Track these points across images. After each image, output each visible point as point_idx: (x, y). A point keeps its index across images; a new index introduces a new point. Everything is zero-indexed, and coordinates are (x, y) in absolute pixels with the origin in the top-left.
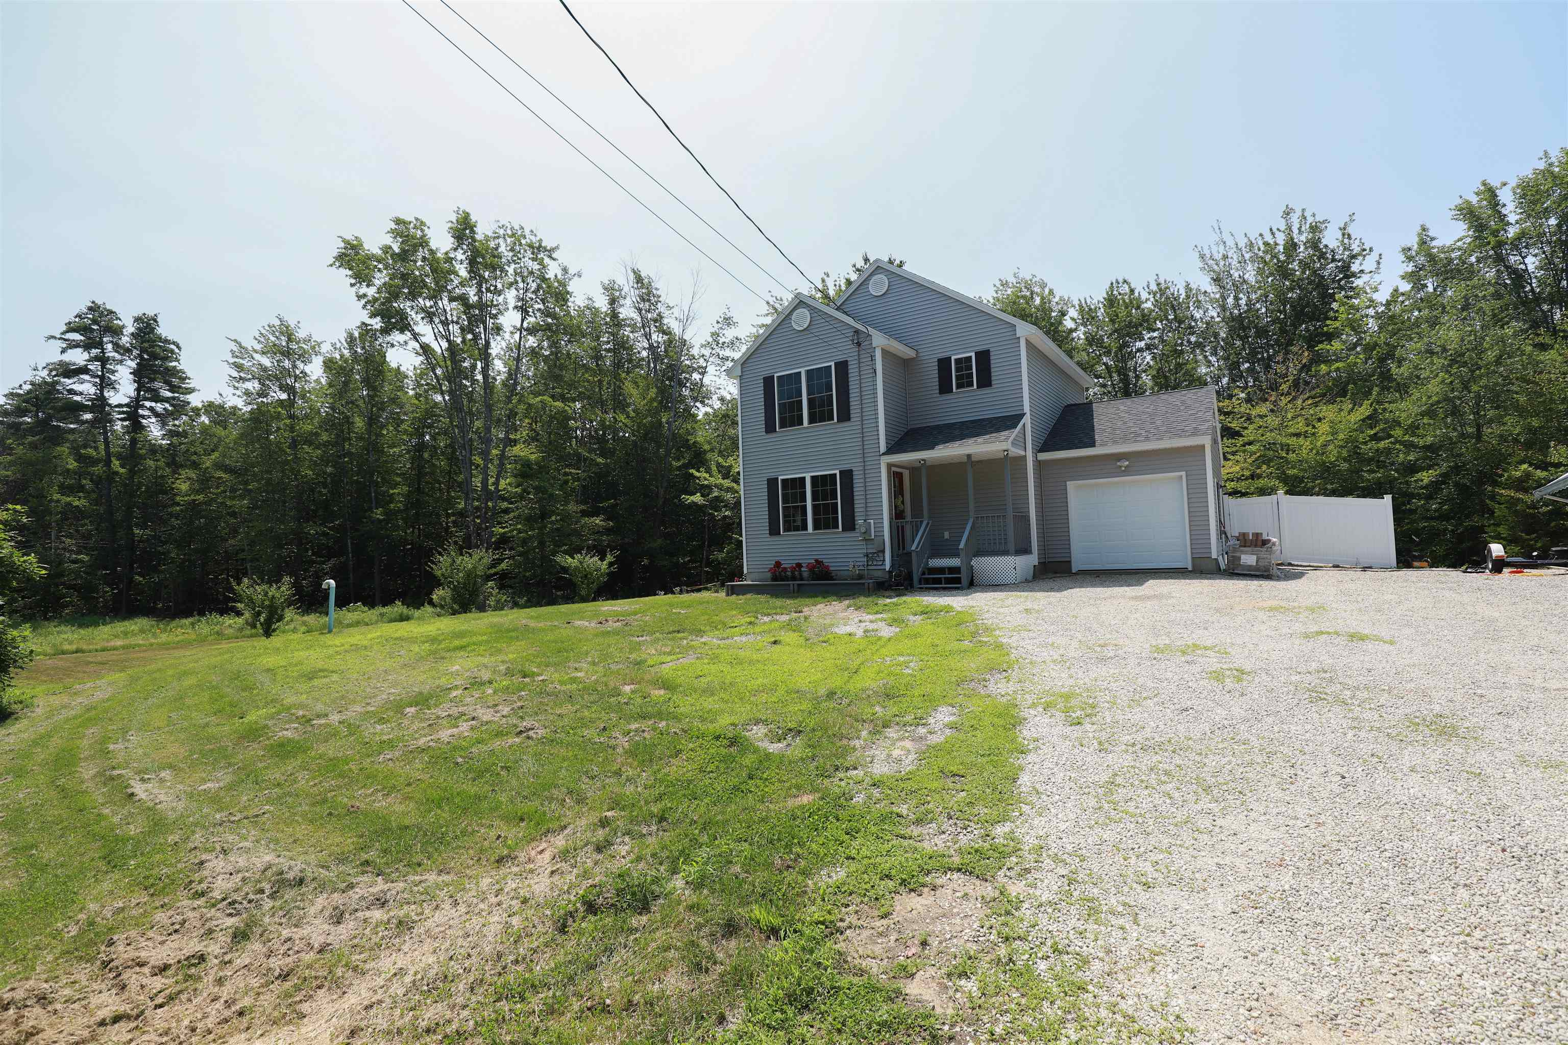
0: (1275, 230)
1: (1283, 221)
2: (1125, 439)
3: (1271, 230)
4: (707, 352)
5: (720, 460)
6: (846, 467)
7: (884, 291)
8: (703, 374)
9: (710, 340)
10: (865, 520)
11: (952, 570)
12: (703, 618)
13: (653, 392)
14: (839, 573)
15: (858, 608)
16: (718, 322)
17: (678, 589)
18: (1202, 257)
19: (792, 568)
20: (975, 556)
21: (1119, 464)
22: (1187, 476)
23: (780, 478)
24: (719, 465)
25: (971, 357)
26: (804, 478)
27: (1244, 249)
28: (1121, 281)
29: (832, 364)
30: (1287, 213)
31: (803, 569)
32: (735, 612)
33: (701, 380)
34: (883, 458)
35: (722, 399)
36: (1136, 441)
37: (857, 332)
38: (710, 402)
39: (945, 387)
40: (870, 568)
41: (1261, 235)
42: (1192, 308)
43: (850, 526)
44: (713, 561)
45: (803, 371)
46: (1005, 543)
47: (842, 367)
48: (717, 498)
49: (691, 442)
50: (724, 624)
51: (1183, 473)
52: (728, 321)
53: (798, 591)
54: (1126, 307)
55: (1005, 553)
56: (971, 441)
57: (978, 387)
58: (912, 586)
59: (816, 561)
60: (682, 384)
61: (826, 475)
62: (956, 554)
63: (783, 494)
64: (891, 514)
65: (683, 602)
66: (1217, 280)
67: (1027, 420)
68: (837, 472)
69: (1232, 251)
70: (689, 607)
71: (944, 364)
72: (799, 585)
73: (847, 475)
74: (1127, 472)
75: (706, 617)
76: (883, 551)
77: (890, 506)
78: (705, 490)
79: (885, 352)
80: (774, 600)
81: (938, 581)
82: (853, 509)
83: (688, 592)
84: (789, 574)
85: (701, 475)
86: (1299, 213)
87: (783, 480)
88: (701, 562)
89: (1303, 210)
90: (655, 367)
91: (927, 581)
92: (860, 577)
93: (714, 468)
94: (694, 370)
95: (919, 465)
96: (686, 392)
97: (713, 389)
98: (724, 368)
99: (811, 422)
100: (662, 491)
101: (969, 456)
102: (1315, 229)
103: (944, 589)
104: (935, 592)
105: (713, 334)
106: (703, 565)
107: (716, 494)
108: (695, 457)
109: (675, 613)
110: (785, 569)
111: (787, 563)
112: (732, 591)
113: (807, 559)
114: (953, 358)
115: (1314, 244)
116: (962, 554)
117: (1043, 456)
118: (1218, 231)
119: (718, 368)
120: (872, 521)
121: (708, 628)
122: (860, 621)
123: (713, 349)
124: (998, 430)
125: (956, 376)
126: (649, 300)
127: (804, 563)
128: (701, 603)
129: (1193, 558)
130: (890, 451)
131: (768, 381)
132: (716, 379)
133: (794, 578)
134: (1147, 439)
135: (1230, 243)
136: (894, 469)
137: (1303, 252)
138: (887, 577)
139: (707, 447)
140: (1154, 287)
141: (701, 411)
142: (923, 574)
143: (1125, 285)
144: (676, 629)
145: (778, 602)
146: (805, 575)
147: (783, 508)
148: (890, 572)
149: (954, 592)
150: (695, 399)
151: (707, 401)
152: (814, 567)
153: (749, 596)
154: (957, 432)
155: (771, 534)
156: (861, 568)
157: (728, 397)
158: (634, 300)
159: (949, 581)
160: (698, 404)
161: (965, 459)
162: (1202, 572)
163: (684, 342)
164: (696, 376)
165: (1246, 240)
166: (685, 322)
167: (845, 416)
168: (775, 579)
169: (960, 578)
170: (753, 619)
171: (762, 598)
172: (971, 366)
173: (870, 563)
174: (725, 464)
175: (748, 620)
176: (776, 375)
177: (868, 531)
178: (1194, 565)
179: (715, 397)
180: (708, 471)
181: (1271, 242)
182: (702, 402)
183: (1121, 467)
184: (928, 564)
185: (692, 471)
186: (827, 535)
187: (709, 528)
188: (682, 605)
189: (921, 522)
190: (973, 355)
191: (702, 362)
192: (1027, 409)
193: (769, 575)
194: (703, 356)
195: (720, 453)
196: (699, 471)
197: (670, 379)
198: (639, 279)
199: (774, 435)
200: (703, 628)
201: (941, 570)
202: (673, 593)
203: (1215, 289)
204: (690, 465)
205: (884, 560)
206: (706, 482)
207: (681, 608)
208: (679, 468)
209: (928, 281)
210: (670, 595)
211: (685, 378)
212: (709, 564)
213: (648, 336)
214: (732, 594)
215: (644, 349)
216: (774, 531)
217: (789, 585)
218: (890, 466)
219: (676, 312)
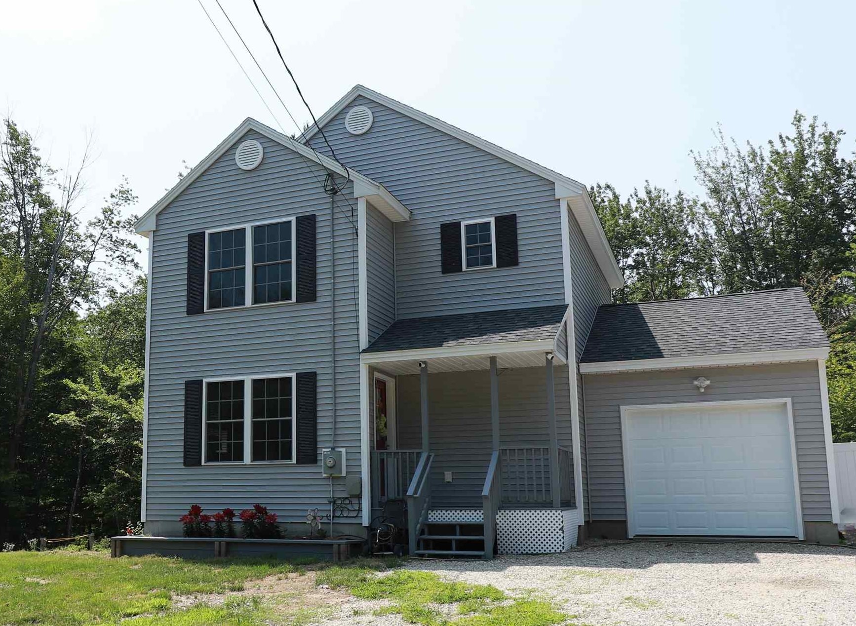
0: (784, 137)
1: (794, 128)
2: (704, 348)
3: (781, 137)
4: (96, 232)
5: (106, 368)
6: (307, 368)
7: (366, 129)
8: (90, 260)
9: (102, 217)
10: (333, 449)
11: (466, 528)
12: (77, 595)
13: (20, 277)
14: (289, 527)
15: (335, 586)
16: (112, 196)
17: (35, 541)
18: (698, 164)
19: (218, 516)
20: (500, 509)
21: (696, 383)
22: (793, 404)
23: (206, 380)
24: (104, 377)
25: (488, 223)
26: (242, 383)
27: (747, 158)
28: (603, 185)
29: (293, 219)
30: (798, 119)
31: (234, 519)
32: (129, 587)
33: (86, 268)
34: (363, 356)
35: (112, 293)
36: (721, 352)
37: (331, 175)
38: (95, 298)
39: (450, 264)
40: (337, 521)
41: (770, 142)
42: (686, 223)
43: (309, 456)
44: (86, 505)
45: (248, 227)
46: (548, 491)
47: (307, 224)
48: (97, 421)
49: (67, 345)
50: (115, 609)
51: (788, 400)
52: (125, 195)
53: (227, 553)
54: (614, 216)
55: (547, 505)
56: (498, 337)
57: (498, 266)
58: (406, 552)
59: (258, 507)
60: (60, 272)
61: (276, 380)
62: (476, 505)
63: (208, 405)
64: (371, 441)
65: (45, 565)
66: (715, 191)
67: (569, 315)
68: (293, 375)
69: (734, 159)
70: (54, 573)
71: (450, 232)
72: (228, 543)
73: (308, 380)
74: (706, 395)
75: (83, 594)
76: (359, 497)
77: (371, 428)
78: (82, 407)
79: (370, 206)
80: (191, 567)
81: (446, 545)
82: (315, 430)
83: (51, 547)
84: (212, 525)
85: (78, 388)
86: (810, 121)
87: (209, 385)
88: (69, 505)
89: (815, 118)
90: (27, 246)
91: (427, 545)
92: (323, 535)
93: (96, 379)
94: (78, 254)
95: (417, 370)
96: (65, 282)
97: (101, 281)
98: (117, 253)
99: (256, 300)
100: (22, 407)
101: (493, 359)
102: (828, 139)
103: (457, 557)
104: (443, 562)
105: (105, 211)
106: (72, 509)
107: (97, 413)
108: (70, 365)
109: (30, 585)
110: (206, 519)
111: (210, 509)
112: (123, 549)
113: (242, 504)
114: (463, 224)
115: (828, 158)
116: (486, 504)
117: (590, 368)
118: (719, 136)
119: (110, 253)
120: (343, 450)
121: (86, 615)
122: (356, 613)
123: (104, 228)
124: (534, 324)
125: (467, 249)
126: (24, 162)
127: (237, 509)
128: (74, 567)
129: (805, 522)
130: (373, 347)
131: (196, 240)
132: (107, 267)
133: (220, 533)
134: (737, 349)
135: (732, 150)
136: (377, 375)
137: (815, 166)
138: (365, 535)
139: (87, 354)
140: (643, 195)
141: (82, 310)
142: (422, 532)
143: (608, 191)
144: (30, 615)
145: (198, 570)
146: (238, 528)
147: (208, 425)
148: (371, 529)
149: (473, 564)
150: (76, 292)
151: (91, 296)
152: (253, 516)
153: (148, 558)
154: (471, 326)
155: (186, 464)
156: (325, 520)
157: (120, 290)
158: (7, 160)
159: (463, 545)
160: (79, 299)
161: (487, 365)
162: (818, 544)
163: (68, 217)
164: (79, 263)
165: (749, 148)
166: (71, 191)
167: (308, 294)
168: (189, 532)
169: (482, 541)
170: (164, 602)
171: (170, 563)
172: (489, 235)
173: (338, 514)
174: (111, 374)
175: (157, 602)
176: (207, 232)
177: (336, 466)
178: (806, 533)
179: (102, 291)
180: (88, 381)
181: (781, 151)
182: (85, 297)
183: (698, 388)
184: (427, 518)
185: (67, 381)
186: (272, 468)
187: (83, 460)
188: (43, 570)
189: (419, 455)
190: (492, 220)
191: (89, 245)
192: (569, 299)
193: (181, 526)
194: (91, 236)
195: (105, 361)
196: (75, 381)
197: (46, 265)
198: (14, 135)
199: (200, 318)
200: (77, 615)
201: (450, 528)
202: (28, 548)
203: (712, 202)
204: (63, 374)
205: (360, 510)
206: (84, 397)
207: (41, 574)
208: (47, 378)
209: (431, 118)
210: (23, 552)
211: (65, 264)
212: (80, 508)
213: (21, 207)
214: (122, 554)
215: (14, 223)
216: (191, 459)
217: (213, 543)
218: (372, 369)
219: (60, 177)
